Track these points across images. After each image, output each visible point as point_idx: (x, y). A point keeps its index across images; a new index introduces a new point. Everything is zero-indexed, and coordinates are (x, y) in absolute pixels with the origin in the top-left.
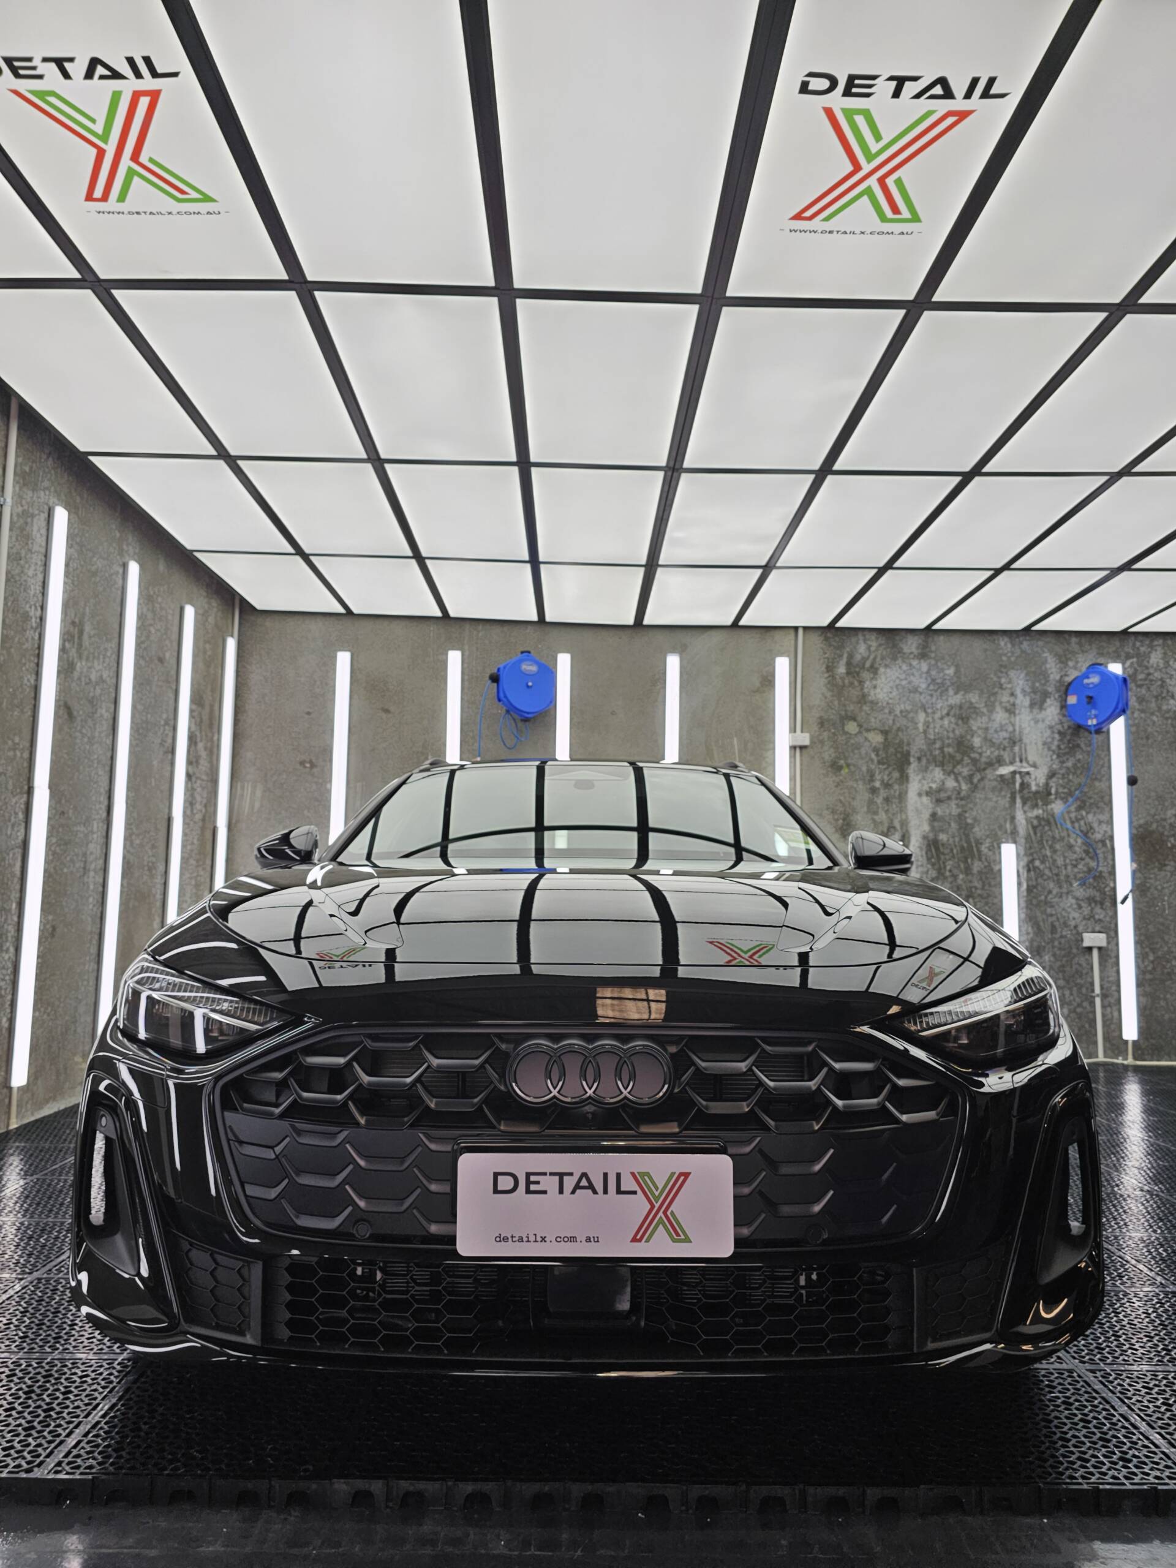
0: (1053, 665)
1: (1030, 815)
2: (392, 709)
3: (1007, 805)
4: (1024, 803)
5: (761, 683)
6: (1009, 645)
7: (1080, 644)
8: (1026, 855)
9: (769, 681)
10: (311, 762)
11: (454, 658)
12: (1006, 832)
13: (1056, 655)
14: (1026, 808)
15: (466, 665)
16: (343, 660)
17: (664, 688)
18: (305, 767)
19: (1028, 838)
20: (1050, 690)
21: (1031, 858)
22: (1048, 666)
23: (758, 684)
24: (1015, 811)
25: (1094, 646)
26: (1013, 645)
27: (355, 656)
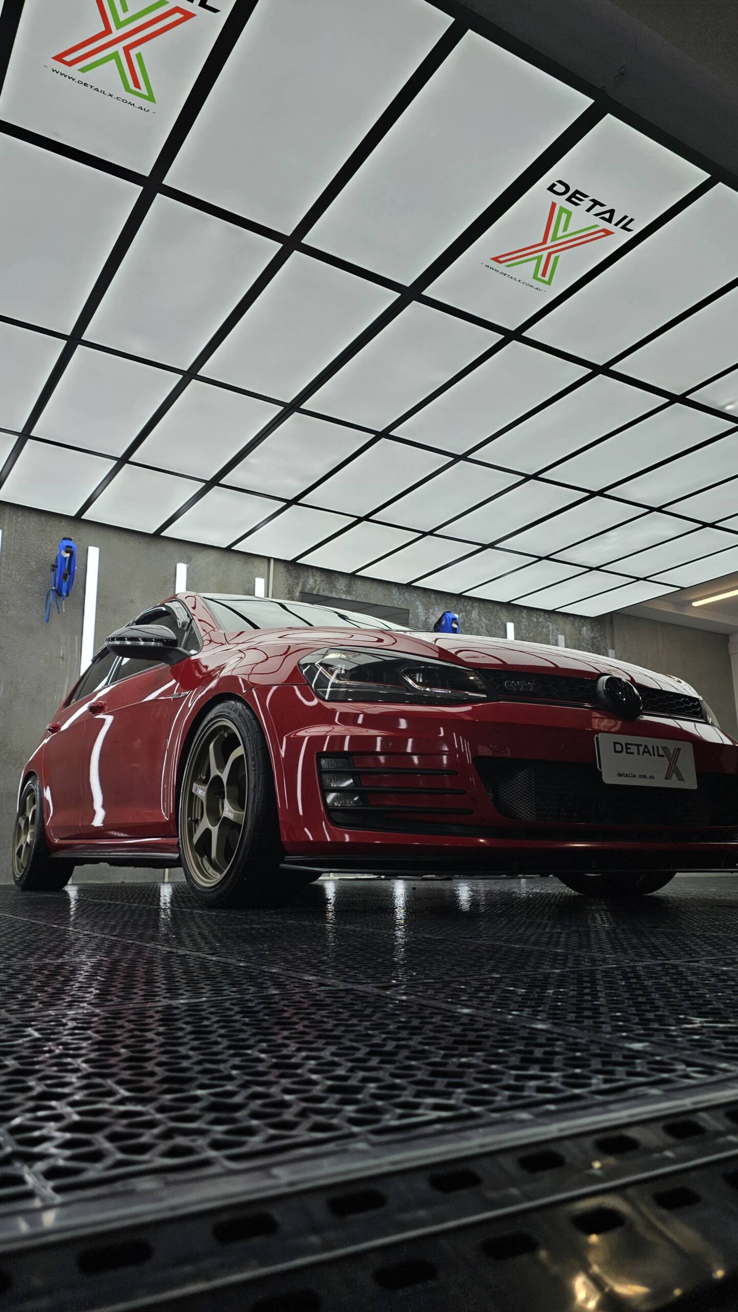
0: (421, 610)
6: (398, 594)
7: (436, 599)
13: (423, 604)
15: (4, 543)
22: (419, 611)
25: (443, 602)
26: (400, 594)
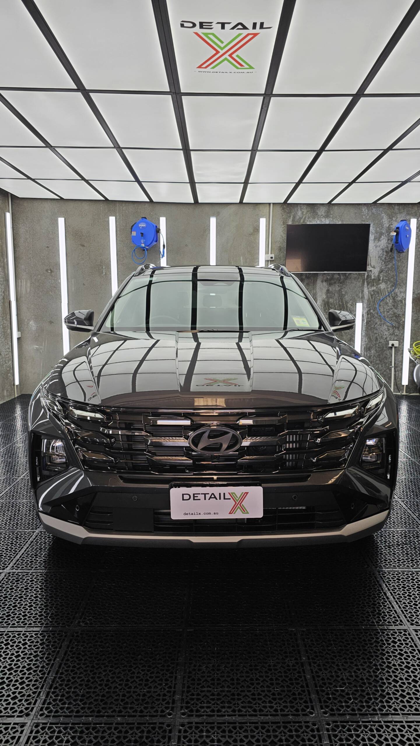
0: (386, 219)
1: (370, 290)
2: (85, 245)
3: (361, 285)
4: (368, 284)
5: (253, 230)
6: (367, 211)
7: (399, 209)
8: (367, 307)
9: (257, 230)
10: (51, 270)
11: (112, 220)
12: (359, 297)
13: (387, 215)
14: (369, 287)
15: (118, 223)
16: (61, 221)
17: (209, 233)
18: (48, 272)
19: (369, 300)
20: (383, 232)
21: (369, 309)
23: (252, 231)
24: (364, 288)
25: (405, 210)
27: (66, 220)
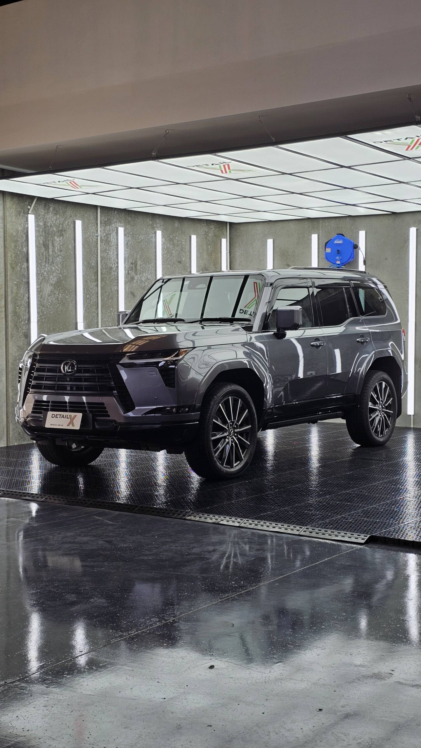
2: (290, 264)
11: (314, 238)
15: (319, 240)
16: (270, 242)
27: (275, 241)
